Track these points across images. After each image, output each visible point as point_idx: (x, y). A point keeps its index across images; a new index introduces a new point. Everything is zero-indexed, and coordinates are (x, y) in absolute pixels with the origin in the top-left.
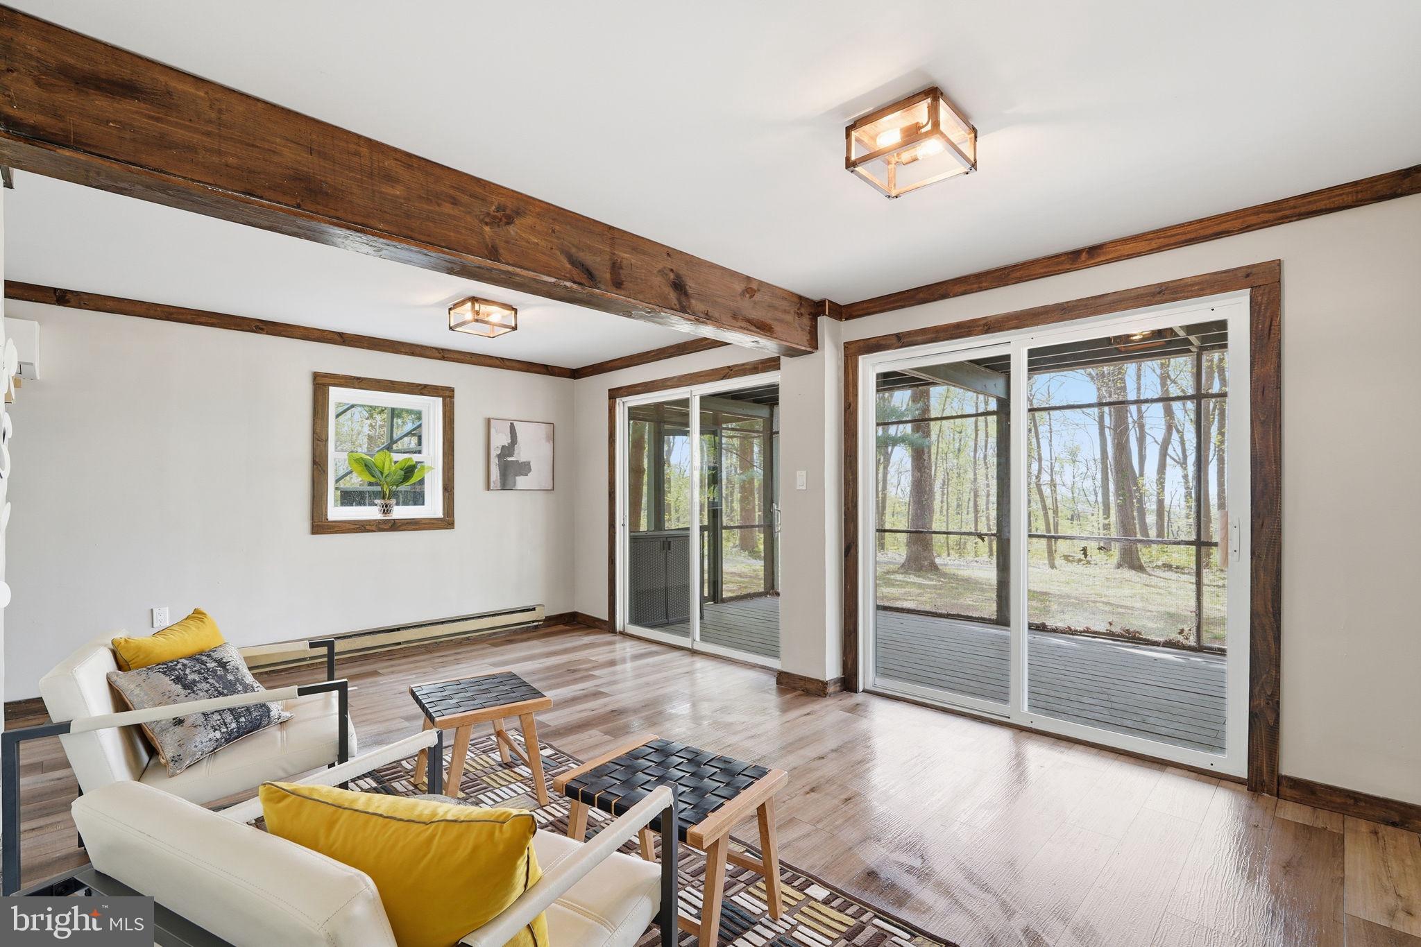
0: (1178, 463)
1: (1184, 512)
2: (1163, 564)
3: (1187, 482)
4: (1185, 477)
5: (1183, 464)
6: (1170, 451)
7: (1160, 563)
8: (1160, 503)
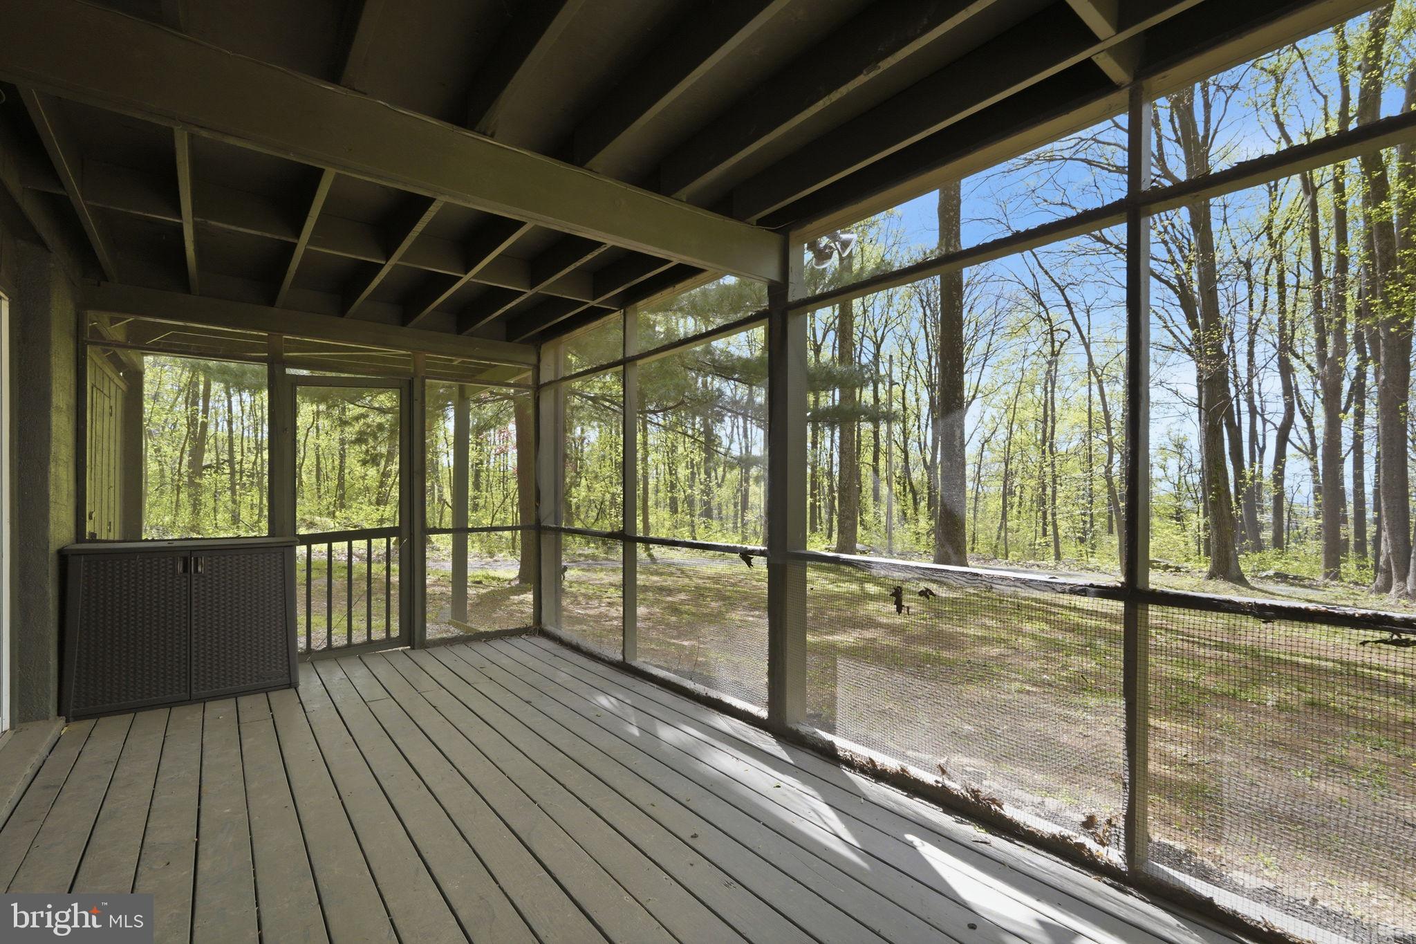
0: (1305, 453)
1: (1312, 510)
2: (1276, 574)
3: (1315, 474)
4: (1314, 469)
5: (1311, 454)
6: (1292, 435)
7: (1271, 573)
8: (1279, 499)
